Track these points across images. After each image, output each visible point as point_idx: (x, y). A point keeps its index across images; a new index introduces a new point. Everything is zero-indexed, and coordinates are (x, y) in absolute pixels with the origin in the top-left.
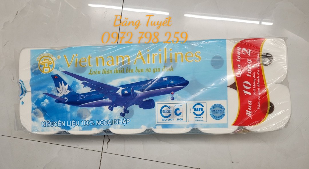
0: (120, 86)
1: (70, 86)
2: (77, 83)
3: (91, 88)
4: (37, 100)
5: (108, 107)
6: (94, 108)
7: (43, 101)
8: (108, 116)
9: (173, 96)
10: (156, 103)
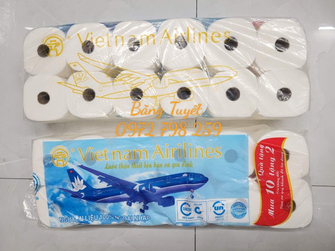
0: (137, 182)
1: (85, 181)
2: (92, 178)
3: (107, 184)
4: (52, 195)
5: (125, 202)
6: (112, 204)
7: (59, 196)
8: (126, 212)
9: (193, 194)
10: (176, 200)
